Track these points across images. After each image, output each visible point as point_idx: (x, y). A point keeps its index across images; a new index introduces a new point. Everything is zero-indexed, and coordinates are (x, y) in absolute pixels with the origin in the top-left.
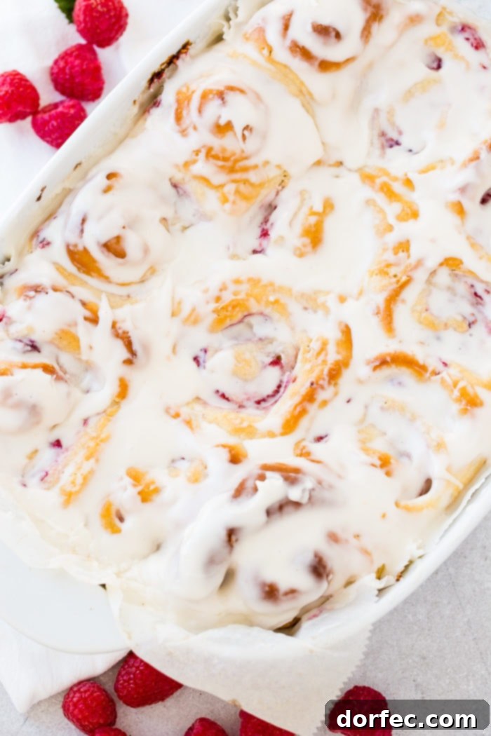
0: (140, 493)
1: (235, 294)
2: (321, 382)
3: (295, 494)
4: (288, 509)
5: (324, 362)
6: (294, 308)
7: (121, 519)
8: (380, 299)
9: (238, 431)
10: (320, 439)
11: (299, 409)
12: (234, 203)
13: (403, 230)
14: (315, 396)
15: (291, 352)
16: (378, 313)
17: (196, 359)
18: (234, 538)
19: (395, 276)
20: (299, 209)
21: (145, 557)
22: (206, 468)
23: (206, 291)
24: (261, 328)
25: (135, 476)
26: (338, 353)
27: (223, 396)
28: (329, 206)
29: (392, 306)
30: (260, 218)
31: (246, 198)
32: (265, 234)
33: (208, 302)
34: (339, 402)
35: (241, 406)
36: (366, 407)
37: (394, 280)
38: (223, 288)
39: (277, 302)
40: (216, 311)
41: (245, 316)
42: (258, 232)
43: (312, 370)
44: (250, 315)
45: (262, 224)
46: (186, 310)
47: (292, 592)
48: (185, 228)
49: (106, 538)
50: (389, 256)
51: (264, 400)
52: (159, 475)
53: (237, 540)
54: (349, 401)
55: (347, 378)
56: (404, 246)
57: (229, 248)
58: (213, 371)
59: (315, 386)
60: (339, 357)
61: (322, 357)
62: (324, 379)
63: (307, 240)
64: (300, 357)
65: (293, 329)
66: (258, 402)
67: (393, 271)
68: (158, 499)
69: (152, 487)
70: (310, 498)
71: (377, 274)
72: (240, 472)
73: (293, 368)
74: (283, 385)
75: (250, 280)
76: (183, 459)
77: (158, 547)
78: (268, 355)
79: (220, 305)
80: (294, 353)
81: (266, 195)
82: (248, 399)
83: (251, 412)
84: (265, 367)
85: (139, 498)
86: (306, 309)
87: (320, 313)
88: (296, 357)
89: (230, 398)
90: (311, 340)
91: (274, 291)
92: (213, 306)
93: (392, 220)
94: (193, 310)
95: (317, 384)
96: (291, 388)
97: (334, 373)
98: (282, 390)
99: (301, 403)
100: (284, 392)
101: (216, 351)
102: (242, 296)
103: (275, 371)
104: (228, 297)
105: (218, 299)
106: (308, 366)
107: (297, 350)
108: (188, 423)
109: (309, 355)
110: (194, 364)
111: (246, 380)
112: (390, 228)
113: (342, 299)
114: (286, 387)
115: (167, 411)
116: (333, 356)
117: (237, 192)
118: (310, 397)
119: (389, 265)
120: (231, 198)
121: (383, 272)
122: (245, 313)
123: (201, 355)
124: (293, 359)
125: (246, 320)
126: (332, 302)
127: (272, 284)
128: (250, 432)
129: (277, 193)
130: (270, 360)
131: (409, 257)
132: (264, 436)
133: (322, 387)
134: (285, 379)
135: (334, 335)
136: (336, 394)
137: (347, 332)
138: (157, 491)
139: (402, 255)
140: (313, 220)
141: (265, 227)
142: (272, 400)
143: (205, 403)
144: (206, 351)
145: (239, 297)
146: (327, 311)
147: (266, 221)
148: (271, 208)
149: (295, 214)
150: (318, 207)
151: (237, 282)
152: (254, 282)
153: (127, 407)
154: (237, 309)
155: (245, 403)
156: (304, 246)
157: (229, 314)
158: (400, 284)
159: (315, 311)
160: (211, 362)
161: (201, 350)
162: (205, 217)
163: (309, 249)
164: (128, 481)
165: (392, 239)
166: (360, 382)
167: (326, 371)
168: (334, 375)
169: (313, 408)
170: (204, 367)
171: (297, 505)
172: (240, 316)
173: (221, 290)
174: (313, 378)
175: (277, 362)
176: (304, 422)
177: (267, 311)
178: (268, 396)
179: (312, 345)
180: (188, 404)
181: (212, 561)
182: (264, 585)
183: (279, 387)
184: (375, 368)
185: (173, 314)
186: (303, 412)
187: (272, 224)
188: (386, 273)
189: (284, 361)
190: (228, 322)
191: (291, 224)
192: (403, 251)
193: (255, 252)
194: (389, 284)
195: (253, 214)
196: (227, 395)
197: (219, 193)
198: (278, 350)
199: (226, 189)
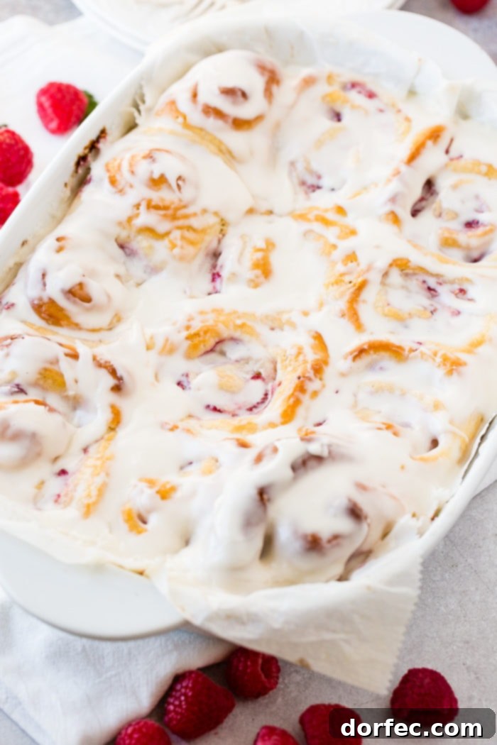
0: (158, 492)
1: (202, 322)
2: (307, 375)
3: (314, 448)
4: (312, 463)
5: (305, 362)
6: (263, 330)
7: (145, 522)
8: (342, 304)
9: (239, 429)
10: (319, 424)
11: (292, 401)
12: (182, 247)
13: (346, 245)
14: (305, 387)
15: (269, 366)
16: (343, 316)
17: (179, 384)
18: (265, 497)
19: (350, 282)
20: (243, 249)
21: (176, 552)
22: (217, 461)
23: (174, 324)
24: (234, 352)
25: (151, 483)
26: (315, 353)
27: (215, 409)
28: (270, 245)
29: (355, 306)
30: (208, 265)
31: (192, 243)
32: (215, 276)
33: (179, 332)
34: (327, 394)
35: (234, 415)
36: (355, 395)
37: (350, 285)
38: (190, 319)
39: (243, 326)
40: (187, 338)
41: (218, 343)
42: (209, 277)
43: (294, 370)
44: (220, 342)
45: (211, 270)
46: (159, 343)
47: (336, 537)
48: (139, 285)
49: (134, 539)
50: (341, 268)
51: (255, 407)
52: (172, 478)
53: (269, 500)
54: (337, 392)
55: (329, 372)
56: (352, 257)
57: (185, 292)
58: (199, 389)
59: (302, 379)
60: (318, 357)
61: (301, 358)
62: (309, 372)
63: (258, 272)
64: (279, 366)
65: (265, 346)
66: (250, 409)
67: (347, 279)
68: (178, 495)
69: (168, 486)
70: (330, 453)
71: (333, 284)
72: (251, 454)
73: (274, 379)
74: (270, 393)
75: (214, 311)
76: (191, 463)
77: (187, 543)
78: (247, 373)
79: (192, 331)
80: (272, 366)
81: (210, 241)
82: (240, 408)
83: (245, 418)
84: (247, 381)
85: (158, 497)
86: (272, 329)
87: (286, 328)
88: (275, 370)
89: (222, 409)
90: (285, 351)
91: (239, 317)
92: (185, 334)
93: (333, 240)
94: (167, 340)
95: (304, 377)
96: (278, 390)
97: (318, 367)
98: (269, 396)
99: (292, 395)
100: (272, 397)
101: (197, 374)
102: (210, 323)
103: (258, 382)
104: (197, 325)
105: (188, 328)
106: (290, 369)
107: (275, 363)
108: (188, 431)
109: (287, 362)
110: (179, 389)
111: (233, 393)
112: (335, 247)
113: (306, 314)
114: (273, 393)
115: (163, 426)
116: (311, 356)
117: (183, 238)
118: (301, 389)
119: (342, 275)
120: (179, 242)
121: (338, 282)
122: (217, 340)
123: (184, 379)
124: (272, 371)
125: (218, 348)
126: (296, 317)
127: (235, 312)
128: (252, 428)
129: (219, 241)
130: (251, 375)
131: (358, 265)
132: (265, 428)
133: (310, 379)
134: (269, 387)
135: (306, 341)
136: (324, 386)
137: (318, 337)
138: (173, 489)
139: (350, 265)
140: (259, 255)
141: (215, 271)
142: (262, 406)
143: (199, 419)
144: (187, 375)
145: (208, 324)
146: (293, 325)
147: (214, 266)
148: (216, 255)
149: (241, 254)
150: (262, 244)
151: (202, 313)
152: (218, 311)
153: (122, 433)
154: (208, 335)
155: (237, 412)
156: (257, 277)
157: (201, 339)
158: (357, 285)
159: (282, 329)
160: (195, 382)
161: (183, 375)
162: (155, 270)
163: (262, 279)
164: (143, 485)
165: (338, 255)
166: (343, 375)
167: (309, 366)
168: (318, 369)
169: (306, 399)
170: (190, 388)
171: (319, 459)
172: (211, 342)
173: (189, 320)
174: (299, 373)
175: (257, 376)
176: (301, 411)
177: (237, 334)
178: (258, 403)
179: (288, 353)
180: (182, 420)
181: (248, 523)
182: (305, 537)
183: (266, 395)
184: (355, 358)
185: (149, 348)
186: (297, 402)
187: (221, 267)
188: (342, 281)
189: (264, 374)
190: (202, 349)
191: (239, 261)
192: (352, 262)
193: (209, 294)
194: (349, 291)
195: (201, 262)
196: (218, 408)
197: (166, 242)
198: (255, 368)
199: (172, 236)
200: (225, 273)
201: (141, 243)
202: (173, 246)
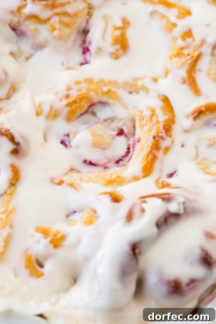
0: (51, 242)
1: (78, 90)
2: (160, 135)
3: (173, 207)
4: (171, 220)
5: (158, 122)
6: (123, 94)
7: (41, 266)
8: (183, 73)
9: (110, 182)
10: (171, 175)
11: (150, 157)
12: (60, 30)
13: (183, 24)
14: (159, 145)
15: (130, 124)
16: (184, 82)
17: (62, 142)
18: (137, 251)
19: (188, 55)
20: (106, 28)
21: (67, 290)
22: (95, 212)
23: (57, 93)
24: (103, 113)
25: (45, 232)
26: (165, 114)
27: (91, 163)
28: (126, 23)
29: (193, 74)
30: (79, 41)
31: (67, 25)
32: (86, 50)
33: (61, 100)
34: (176, 147)
35: (106, 168)
36: (196, 148)
37: (189, 57)
38: (69, 89)
39: (109, 92)
40: (68, 105)
41: (90, 106)
42: (80, 50)
43: (150, 130)
44: (92, 105)
45: (82, 44)
46: (46, 110)
47: (193, 282)
48: (28, 59)
49: (34, 282)
50: (180, 43)
51: (121, 160)
52: (60, 227)
53: (140, 253)
54: (183, 146)
55: (176, 129)
56: (188, 34)
57: (63, 64)
58: (78, 147)
59: (156, 138)
60: (167, 117)
61: (154, 119)
62: (161, 132)
63: (118, 47)
64: (137, 125)
65: (126, 108)
66: (117, 162)
67: (186, 52)
68: (67, 243)
69: (59, 236)
70: (185, 209)
71: (175, 57)
72: (123, 209)
73: (134, 135)
74: (131, 147)
75: (86, 80)
76: (75, 212)
77: (75, 280)
78: (113, 130)
79: (70, 100)
80: (132, 124)
81: (80, 22)
82: (109, 161)
83: (115, 171)
84: (114, 137)
85: (51, 246)
86: (131, 93)
87: (141, 92)
88: (134, 127)
89: (96, 164)
90: (142, 112)
91: (105, 85)
92: (65, 102)
93: (173, 20)
94: (52, 107)
95: (158, 137)
96: (138, 146)
97: (167, 127)
98: (131, 150)
99: (150, 152)
100: (134, 151)
101: (76, 134)
102: (84, 91)
103: (122, 139)
104: (74, 94)
105: (67, 96)
106: (146, 128)
107: (134, 121)
108: (71, 185)
109: (144, 122)
110: (62, 147)
111: (104, 149)
112: (175, 25)
113: (155, 80)
114: (133, 148)
115: (52, 180)
116: (162, 117)
117: (61, 22)
118: (156, 146)
119: (182, 48)
120: (58, 26)
121: (179, 54)
122: (89, 104)
123: (66, 138)
124: (132, 128)
125: (90, 110)
126: (148, 83)
127: (102, 80)
128: (119, 181)
129: (87, 22)
130: (115, 133)
131: (194, 40)
132: (130, 181)
133: (162, 138)
134: (131, 142)
135: (157, 104)
136: (173, 142)
137: (166, 100)
138: (63, 238)
139: (189, 40)
140: (118, 33)
141: (85, 46)
142: (126, 159)
143: (78, 172)
144: (68, 135)
145: (82, 92)
146: (146, 90)
147: (84, 42)
148: (85, 32)
149: (105, 32)
150: (119, 24)
151: (77, 83)
152: (89, 81)
153: (21, 187)
154: (83, 101)
155: (108, 165)
156: (117, 50)
157: (78, 105)
158: (194, 58)
159: (138, 93)
160: (75, 141)
161: (65, 135)
162: (39, 47)
163: (121, 52)
164: (39, 235)
165: (177, 31)
166: (186, 131)
167: (161, 127)
168: (168, 128)
169: (160, 154)
170: (71, 146)
171: (176, 216)
172: (85, 106)
173: (68, 90)
174: (153, 133)
175: (121, 133)
176: (157, 165)
177: (105, 99)
178: (123, 157)
179: (144, 114)
180: (66, 174)
182: (169, 283)
183: (129, 149)
184: (195, 118)
185: (38, 114)
186: (154, 158)
187: (90, 43)
188: (182, 54)
189: (126, 131)
190: (79, 112)
191: (103, 37)
192: (189, 37)
193: (82, 64)
194: (186, 60)
195: (73, 38)
196: (93, 162)
197: (48, 26)
198: (120, 125)
199: (52, 21)
200: (92, 48)
201: (29, 27)
202: (54, 29)
